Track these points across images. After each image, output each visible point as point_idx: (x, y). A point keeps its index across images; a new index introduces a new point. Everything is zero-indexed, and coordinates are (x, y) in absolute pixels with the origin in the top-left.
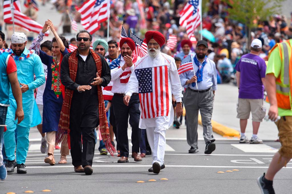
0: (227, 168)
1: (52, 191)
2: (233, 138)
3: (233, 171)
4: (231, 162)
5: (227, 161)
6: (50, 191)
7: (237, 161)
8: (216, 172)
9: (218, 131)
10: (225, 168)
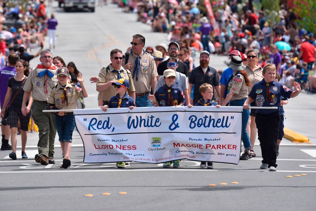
0: (296, 172)
1: (128, 194)
2: (302, 143)
3: (301, 175)
4: (300, 167)
5: (295, 165)
6: (126, 193)
7: (305, 166)
8: (285, 176)
9: (289, 137)
10: (294, 172)
